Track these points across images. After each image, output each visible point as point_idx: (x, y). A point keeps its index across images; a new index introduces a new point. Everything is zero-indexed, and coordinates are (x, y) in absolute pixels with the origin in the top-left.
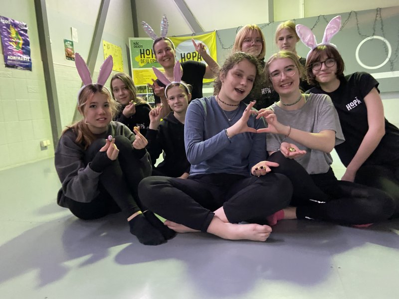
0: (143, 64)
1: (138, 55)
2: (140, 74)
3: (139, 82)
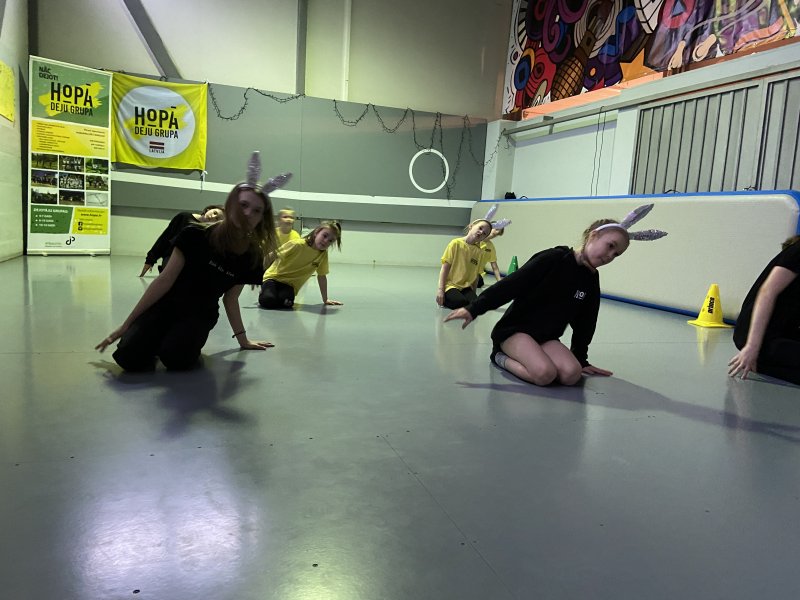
0: (55, 113)
1: (46, 93)
2: (47, 130)
3: (42, 147)
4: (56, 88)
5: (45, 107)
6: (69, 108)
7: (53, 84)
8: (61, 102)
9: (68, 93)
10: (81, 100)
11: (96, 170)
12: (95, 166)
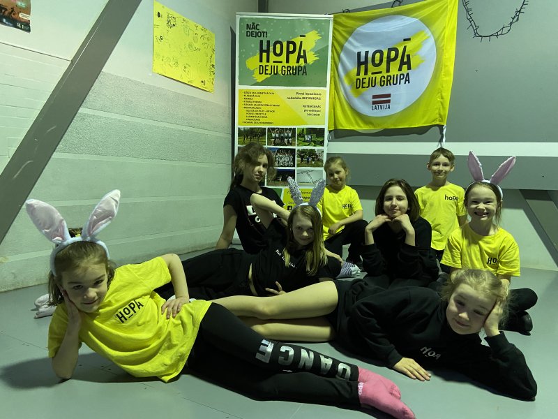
0: (264, 77)
1: (254, 55)
2: (255, 99)
3: (249, 121)
4: (265, 48)
5: (253, 72)
6: (279, 69)
7: (261, 42)
8: (271, 63)
9: (278, 51)
10: (293, 57)
11: (309, 143)
12: (307, 138)
